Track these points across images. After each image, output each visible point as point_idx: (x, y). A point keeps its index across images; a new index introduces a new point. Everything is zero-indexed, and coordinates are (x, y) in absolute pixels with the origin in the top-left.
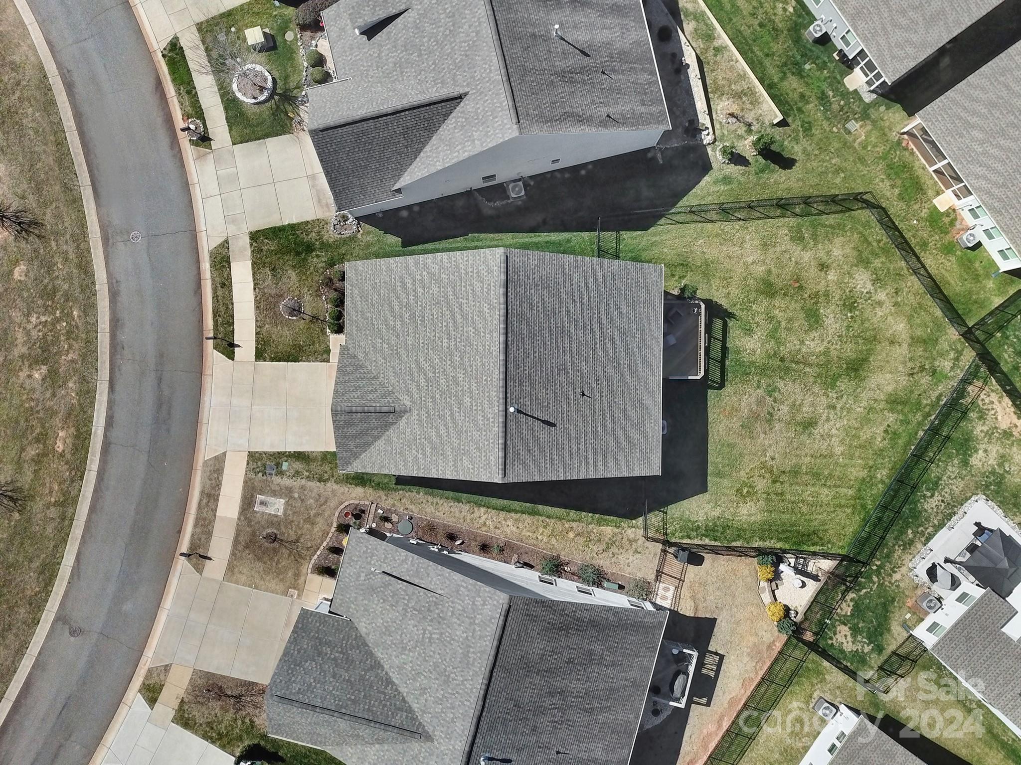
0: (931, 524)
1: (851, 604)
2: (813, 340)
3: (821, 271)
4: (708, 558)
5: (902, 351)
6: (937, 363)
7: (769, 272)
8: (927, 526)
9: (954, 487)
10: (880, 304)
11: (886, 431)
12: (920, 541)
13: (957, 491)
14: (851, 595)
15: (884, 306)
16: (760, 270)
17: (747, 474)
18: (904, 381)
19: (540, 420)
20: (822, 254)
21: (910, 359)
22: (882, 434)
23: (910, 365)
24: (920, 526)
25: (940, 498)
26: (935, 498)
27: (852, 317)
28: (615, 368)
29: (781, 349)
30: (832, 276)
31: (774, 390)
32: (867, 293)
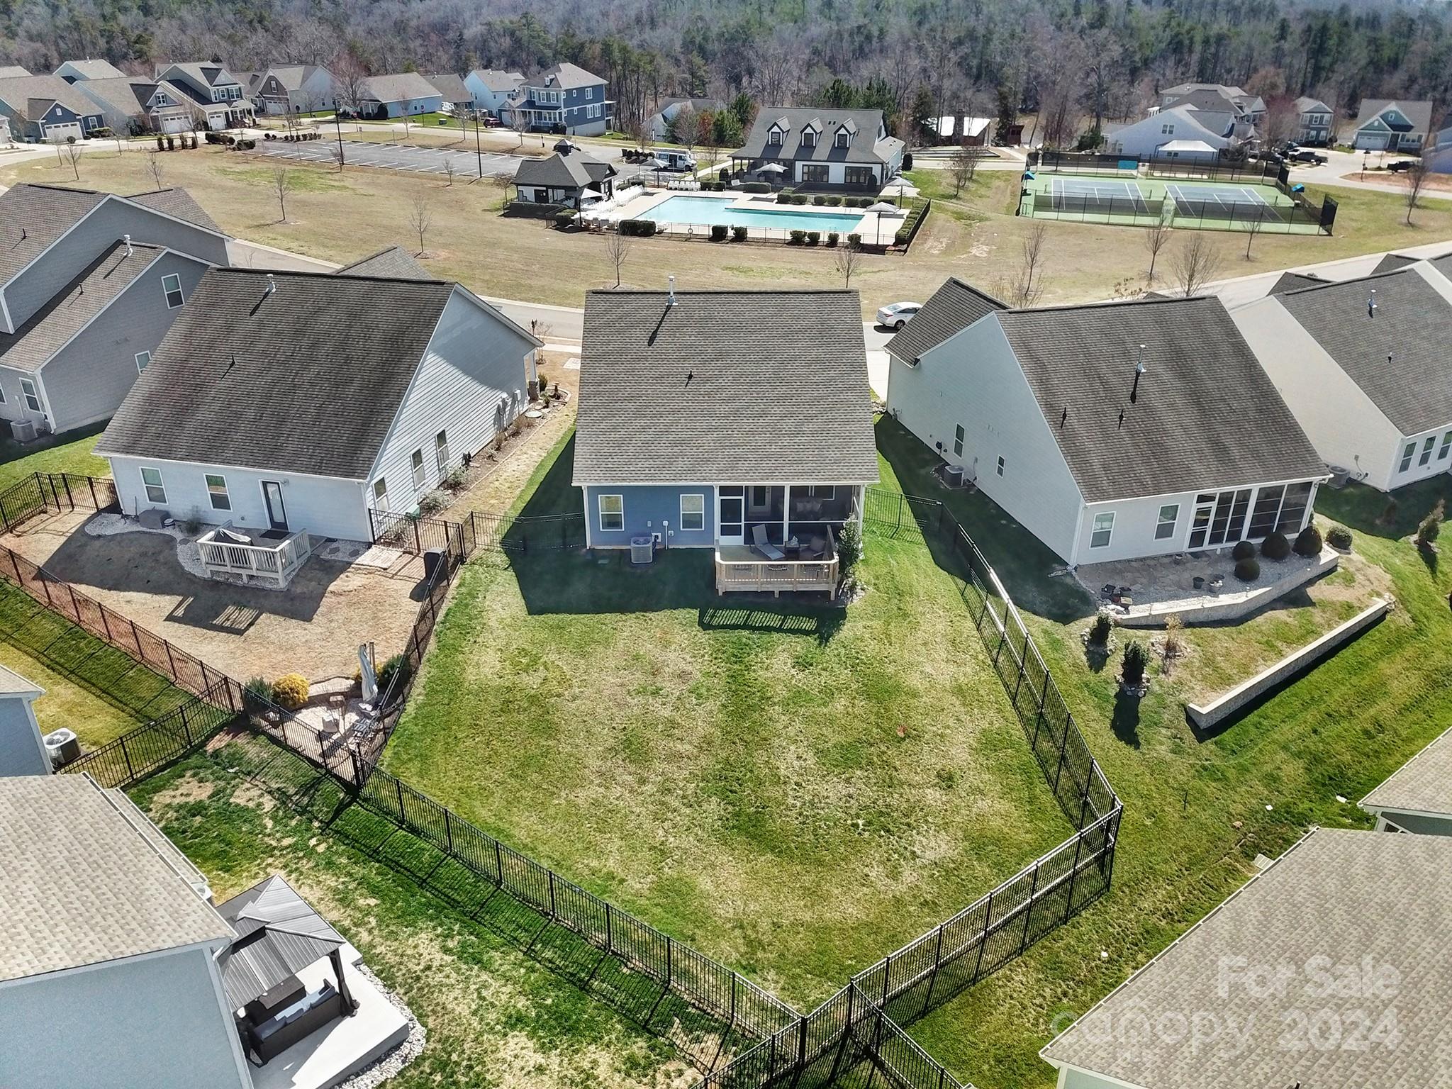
0: (378, 940)
1: (251, 805)
2: (799, 758)
3: (939, 775)
4: (417, 607)
5: (795, 909)
6: (772, 975)
7: (915, 695)
8: (376, 932)
9: (457, 992)
10: (894, 874)
11: (611, 876)
12: (346, 919)
13: (447, 998)
14: (269, 803)
15: (890, 881)
16: (914, 681)
17: (553, 662)
18: (725, 911)
19: (658, 328)
20: (973, 779)
21: (776, 925)
22: (605, 870)
23: (765, 924)
24: (380, 921)
25: (436, 964)
26: (438, 956)
27: (855, 826)
28: (727, 418)
29: (776, 707)
30: (933, 796)
31: (699, 696)
32: (914, 853)
